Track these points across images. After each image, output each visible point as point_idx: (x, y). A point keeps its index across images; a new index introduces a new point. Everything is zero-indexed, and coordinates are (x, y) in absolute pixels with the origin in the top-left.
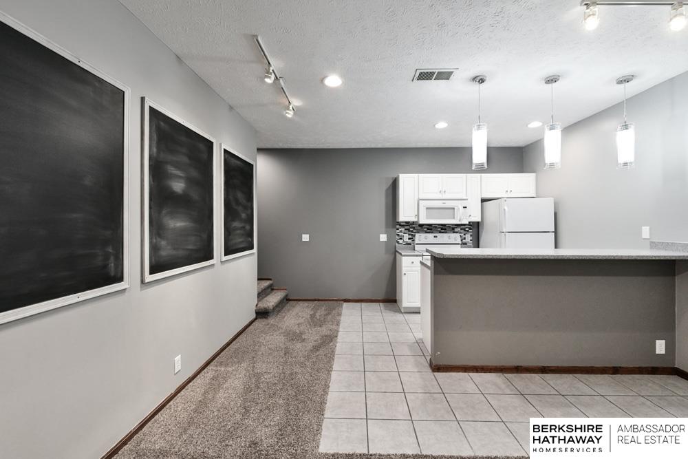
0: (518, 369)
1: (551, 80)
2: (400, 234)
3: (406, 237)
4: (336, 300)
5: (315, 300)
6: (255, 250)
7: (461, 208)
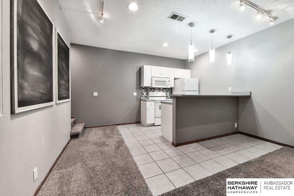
0: (202, 140)
1: (212, 31)
2: (142, 92)
3: (145, 94)
4: (112, 125)
5: (101, 126)
6: (70, 100)
7: (168, 81)
